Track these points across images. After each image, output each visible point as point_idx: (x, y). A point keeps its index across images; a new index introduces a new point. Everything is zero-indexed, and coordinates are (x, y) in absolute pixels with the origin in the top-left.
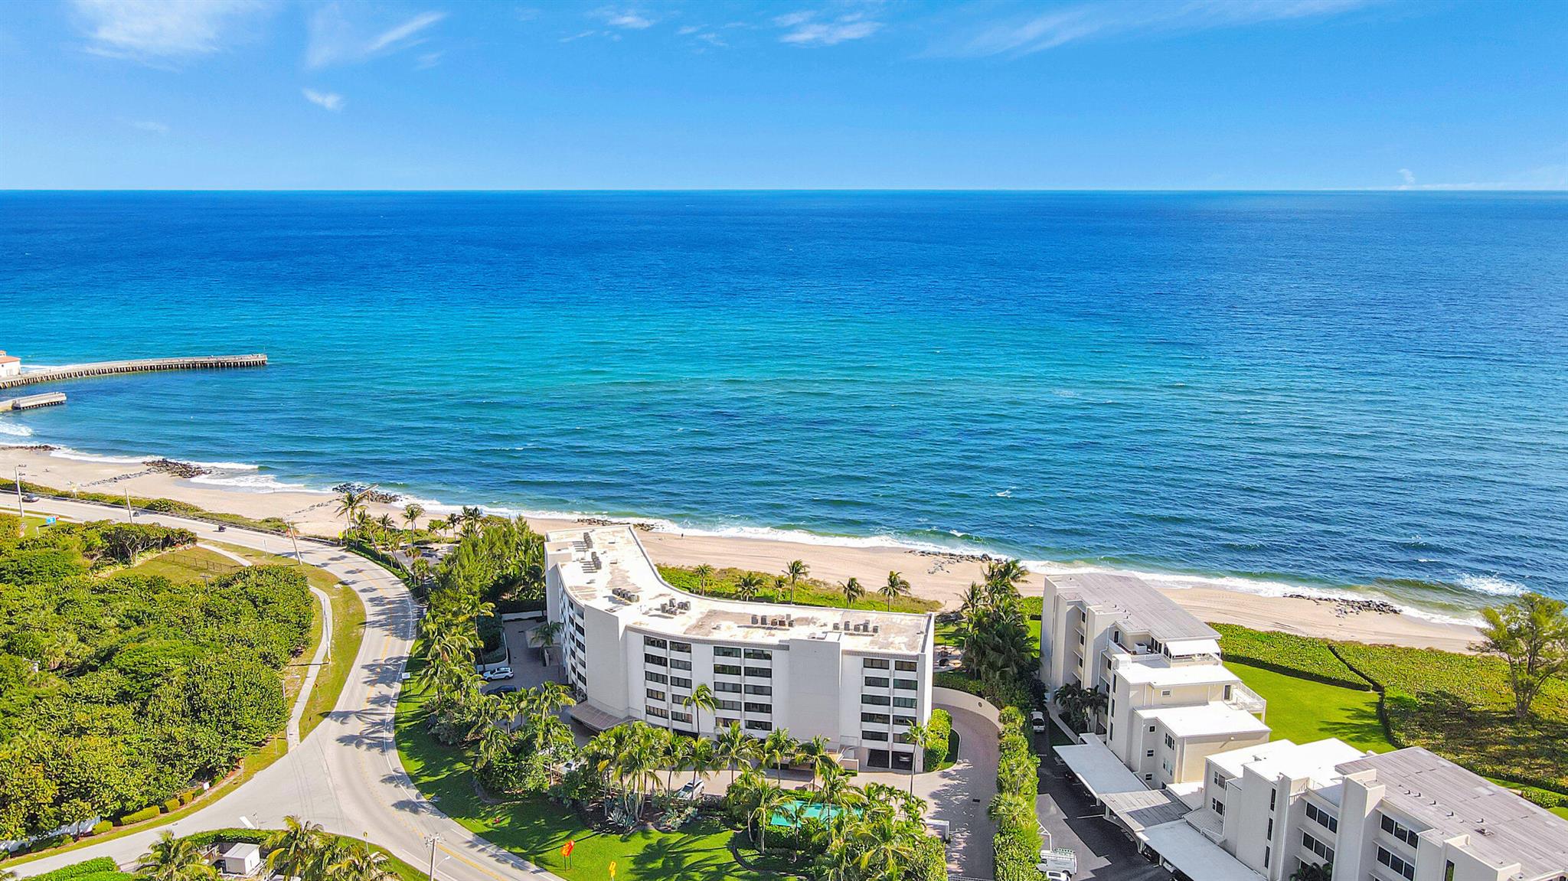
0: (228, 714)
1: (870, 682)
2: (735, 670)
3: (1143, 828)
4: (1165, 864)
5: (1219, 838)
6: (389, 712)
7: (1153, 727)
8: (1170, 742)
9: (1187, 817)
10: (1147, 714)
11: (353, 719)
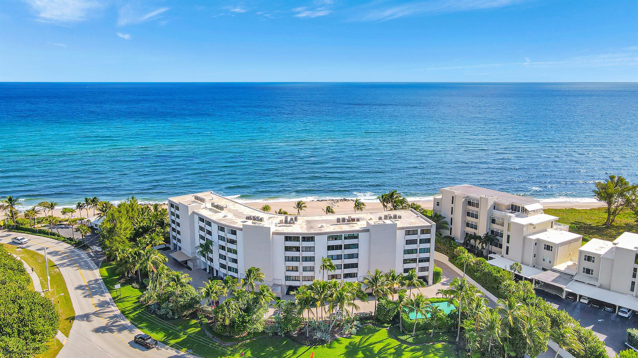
0: (25, 325)
1: (408, 242)
2: (339, 247)
3: (565, 287)
4: (582, 300)
5: (597, 284)
6: (115, 310)
7: (537, 243)
8: (548, 247)
9: (575, 278)
10: (534, 237)
11: (93, 318)
